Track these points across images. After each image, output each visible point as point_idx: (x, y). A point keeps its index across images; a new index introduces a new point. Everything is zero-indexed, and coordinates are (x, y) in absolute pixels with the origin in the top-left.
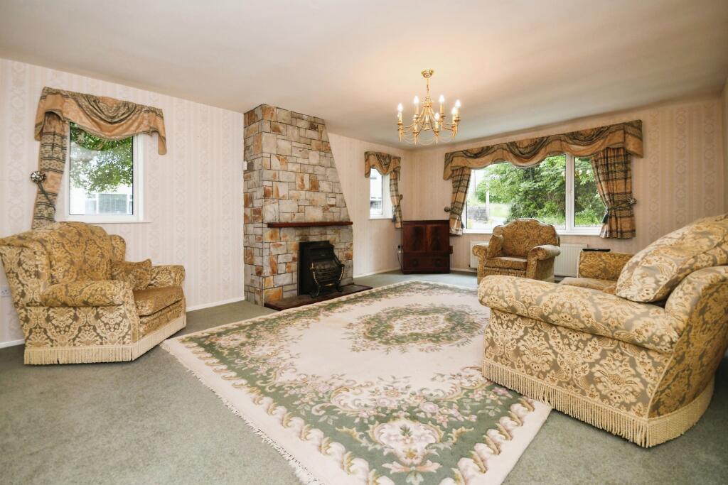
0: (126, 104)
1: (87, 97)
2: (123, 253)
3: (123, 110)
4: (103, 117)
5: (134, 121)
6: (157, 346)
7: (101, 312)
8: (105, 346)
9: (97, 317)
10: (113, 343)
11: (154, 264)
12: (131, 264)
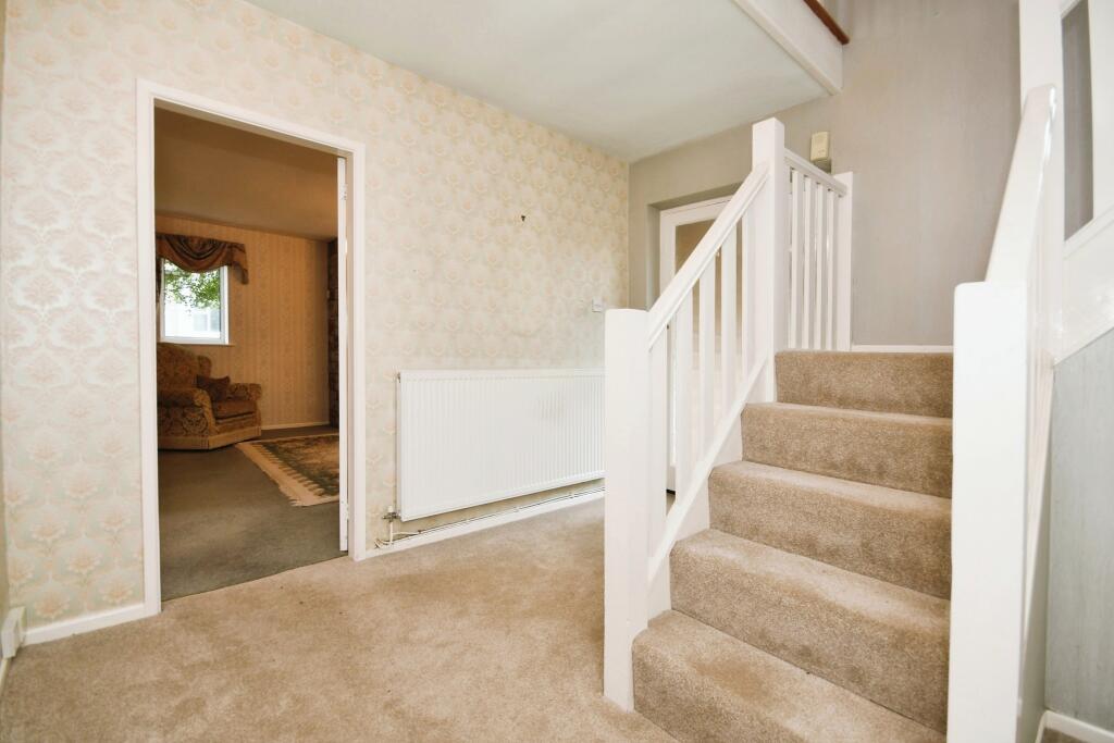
0: (211, 241)
1: (179, 238)
2: (209, 371)
3: (208, 248)
4: (191, 253)
5: (218, 256)
6: (231, 445)
7: (186, 411)
8: (190, 438)
9: (184, 415)
10: (195, 435)
11: (233, 381)
12: (213, 380)
